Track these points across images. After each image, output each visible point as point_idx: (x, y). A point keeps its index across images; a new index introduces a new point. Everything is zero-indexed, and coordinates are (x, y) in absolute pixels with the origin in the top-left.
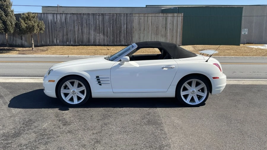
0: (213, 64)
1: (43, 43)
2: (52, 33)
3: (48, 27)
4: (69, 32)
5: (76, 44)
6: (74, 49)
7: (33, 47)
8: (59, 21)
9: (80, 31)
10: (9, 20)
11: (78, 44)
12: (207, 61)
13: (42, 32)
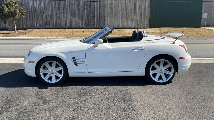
0: (180, 45)
1: (24, 26)
2: (32, 17)
3: (29, 12)
4: (48, 16)
5: (54, 28)
6: (53, 32)
7: (16, 30)
8: (39, 7)
9: (58, 15)
11: (56, 27)
12: (174, 43)
13: (23, 16)
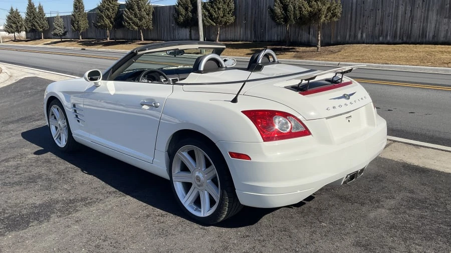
2: (356, 20)
3: (350, 11)
5: (395, 42)
7: (319, 46)
10: (292, 2)
11: (400, 41)
12: (234, 100)
